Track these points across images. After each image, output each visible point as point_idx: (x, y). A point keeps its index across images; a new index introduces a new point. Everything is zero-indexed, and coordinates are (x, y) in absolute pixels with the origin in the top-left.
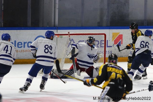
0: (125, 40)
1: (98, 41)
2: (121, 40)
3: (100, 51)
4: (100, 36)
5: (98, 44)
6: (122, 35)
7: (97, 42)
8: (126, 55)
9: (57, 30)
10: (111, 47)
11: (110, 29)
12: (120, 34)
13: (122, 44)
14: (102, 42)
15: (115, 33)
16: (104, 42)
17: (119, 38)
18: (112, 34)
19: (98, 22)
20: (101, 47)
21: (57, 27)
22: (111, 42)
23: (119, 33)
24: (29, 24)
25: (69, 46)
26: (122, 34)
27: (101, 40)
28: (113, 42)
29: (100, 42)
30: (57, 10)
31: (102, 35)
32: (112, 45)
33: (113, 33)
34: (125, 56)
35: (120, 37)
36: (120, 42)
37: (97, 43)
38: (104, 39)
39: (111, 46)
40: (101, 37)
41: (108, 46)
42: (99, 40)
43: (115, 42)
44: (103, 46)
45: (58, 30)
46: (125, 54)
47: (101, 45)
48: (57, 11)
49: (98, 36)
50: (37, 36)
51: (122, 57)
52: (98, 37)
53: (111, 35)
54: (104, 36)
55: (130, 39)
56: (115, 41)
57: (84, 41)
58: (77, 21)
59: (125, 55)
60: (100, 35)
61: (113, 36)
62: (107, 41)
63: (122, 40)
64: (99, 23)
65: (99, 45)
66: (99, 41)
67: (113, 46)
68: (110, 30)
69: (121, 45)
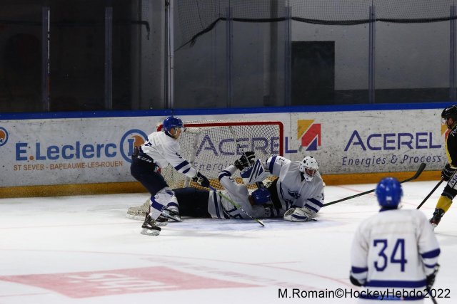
0: (327, 136)
1: (266, 140)
2: (317, 136)
4: (271, 128)
5: (267, 145)
6: (319, 125)
7: (264, 141)
8: (329, 171)
10: (296, 151)
11: (291, 111)
12: (314, 123)
13: (320, 145)
14: (274, 141)
15: (304, 121)
16: (278, 142)
17: (313, 132)
18: (297, 124)
20: (272, 152)
21: (172, 110)
22: (294, 142)
23: (313, 121)
24: (109, 103)
25: (200, 151)
26: (319, 122)
27: (272, 136)
28: (300, 142)
29: (270, 142)
30: (172, 71)
31: (275, 126)
32: (297, 148)
33: (299, 122)
34: (328, 173)
35: (316, 129)
36: (316, 141)
37: (263, 143)
38: (278, 134)
39: (295, 149)
40: (272, 130)
41: (289, 149)
42: (267, 137)
43: (305, 142)
44: (277, 152)
47: (272, 148)
48: (171, 73)
49: (265, 128)
50: (126, 132)
52: (266, 130)
53: (295, 126)
54: (277, 126)
55: (337, 135)
56: (303, 138)
57: (233, 139)
58: (217, 96)
59: (327, 171)
60: (270, 126)
61: (299, 128)
62: (287, 138)
63: (320, 136)
64: (266, 98)
65: (268, 149)
66: (268, 139)
67: (300, 150)
68: (292, 113)
69: (318, 147)
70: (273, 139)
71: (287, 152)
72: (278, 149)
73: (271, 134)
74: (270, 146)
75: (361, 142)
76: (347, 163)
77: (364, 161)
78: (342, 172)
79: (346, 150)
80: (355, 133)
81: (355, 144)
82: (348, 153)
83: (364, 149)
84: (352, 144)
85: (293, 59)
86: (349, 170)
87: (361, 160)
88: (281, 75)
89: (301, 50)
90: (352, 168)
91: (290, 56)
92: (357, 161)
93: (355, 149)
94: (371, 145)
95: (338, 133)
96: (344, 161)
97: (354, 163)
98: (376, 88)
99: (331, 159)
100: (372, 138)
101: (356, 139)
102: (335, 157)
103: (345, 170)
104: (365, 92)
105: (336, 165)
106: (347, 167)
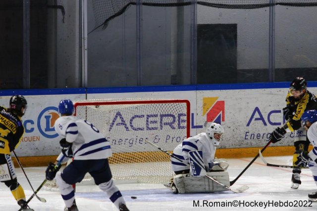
0: (231, 113)
1: (173, 116)
2: (221, 113)
3: (178, 136)
4: (178, 106)
5: (174, 121)
6: (223, 102)
7: (172, 118)
8: (232, 145)
9: (85, 94)
10: (201, 127)
11: (197, 89)
12: (219, 100)
13: (223, 120)
14: (181, 117)
15: (209, 98)
16: (185, 118)
17: (218, 109)
18: (202, 101)
19: (172, 76)
20: (180, 127)
21: (87, 88)
22: (200, 118)
23: (217, 98)
24: (27, 81)
25: (112, 126)
26: (223, 100)
27: (179, 113)
28: (205, 118)
29: (177, 118)
30: (86, 52)
31: (182, 104)
32: (202, 124)
33: (204, 99)
34: (231, 147)
35: (220, 106)
36: (220, 116)
37: (171, 119)
38: (185, 112)
39: (200, 125)
40: (179, 108)
41: (195, 125)
42: (175, 114)
44: (183, 127)
45: (89, 95)
46: (230, 143)
47: (179, 124)
48: (85, 54)
49: (173, 106)
50: (43, 108)
51: (225, 148)
52: (174, 108)
53: (201, 103)
54: (185, 104)
55: (240, 111)
57: (143, 116)
58: (128, 75)
59: (231, 145)
60: (177, 103)
61: (205, 105)
62: (193, 114)
63: (223, 113)
64: (173, 77)
65: (176, 125)
66: (176, 116)
67: (205, 126)
68: (198, 91)
69: (222, 123)
70: (180, 115)
71: (194, 127)
72: (185, 124)
73: (178, 111)
74: (177, 122)
75: (262, 118)
76: (248, 137)
77: (265, 136)
78: (244, 146)
79: (248, 125)
80: (257, 109)
81: (257, 119)
82: (250, 128)
83: (265, 124)
84: (253, 119)
85: (198, 40)
86: (251, 144)
87: (262, 135)
88: (187, 55)
89: (207, 32)
90: (254, 143)
91: (196, 38)
92: (258, 136)
93: (256, 124)
94: (271, 121)
95: (240, 110)
96: (246, 136)
97: (255, 137)
98: (276, 67)
99: (234, 133)
100: (273, 114)
101: (257, 115)
102: (238, 131)
103: (247, 144)
104: (265, 71)
105: (239, 139)
106: (249, 141)
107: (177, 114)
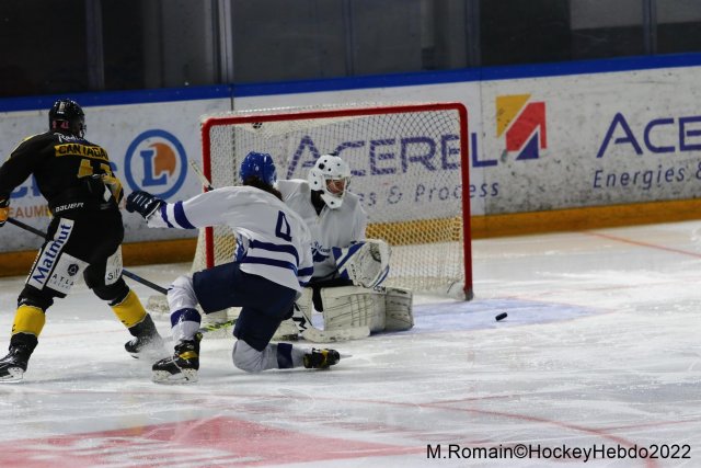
0: (560, 128)
1: (431, 142)
2: (538, 129)
3: (442, 186)
4: (440, 117)
5: (433, 152)
6: (541, 106)
7: (427, 144)
8: (566, 201)
9: (229, 100)
10: (494, 163)
11: (481, 78)
12: (532, 100)
13: (544, 146)
14: (449, 143)
15: (508, 97)
16: (457, 144)
17: (531, 120)
18: (494, 105)
19: (425, 51)
20: (445, 166)
21: (232, 86)
22: (490, 143)
23: (528, 96)
24: (98, 74)
25: (293, 169)
26: (540, 100)
27: (443, 133)
28: (502, 142)
29: (439, 145)
31: (450, 112)
32: (496, 156)
33: (499, 100)
34: (564, 205)
35: (536, 114)
36: (535, 137)
37: (424, 148)
38: (456, 130)
39: (492, 158)
40: (443, 121)
41: (480, 159)
42: (433, 136)
44: (454, 165)
45: (238, 101)
46: (562, 196)
47: (444, 159)
49: (429, 117)
50: (136, 135)
51: (550, 209)
52: (431, 122)
53: (491, 110)
54: (455, 113)
55: (581, 123)
56: (509, 135)
57: (363, 143)
58: (325, 52)
59: (563, 201)
60: (438, 112)
61: (500, 112)
62: (474, 135)
63: (543, 129)
64: (428, 53)
65: (436, 161)
66: (436, 140)
67: (503, 160)
68: (483, 83)
69: (541, 152)
70: (445, 139)
71: (477, 164)
72: (458, 158)
73: (441, 129)
74: (440, 154)
75: (630, 138)
76: (602, 182)
77: (640, 177)
78: (594, 202)
79: (600, 154)
80: (619, 118)
81: (619, 141)
82: (605, 161)
83: (639, 151)
84: (612, 141)
86: (609, 197)
87: (632, 176)
90: (614, 194)
92: (625, 178)
93: (619, 152)
94: (653, 143)
95: (581, 121)
96: (596, 179)
97: (618, 182)
98: (660, 21)
99: (569, 174)
100: (656, 128)
101: (620, 132)
102: (578, 169)
103: (600, 197)
104: (635, 32)
105: (580, 187)
106: (603, 192)
107: (439, 137)
